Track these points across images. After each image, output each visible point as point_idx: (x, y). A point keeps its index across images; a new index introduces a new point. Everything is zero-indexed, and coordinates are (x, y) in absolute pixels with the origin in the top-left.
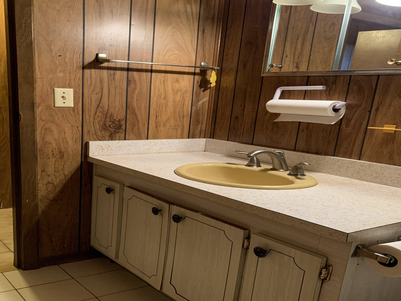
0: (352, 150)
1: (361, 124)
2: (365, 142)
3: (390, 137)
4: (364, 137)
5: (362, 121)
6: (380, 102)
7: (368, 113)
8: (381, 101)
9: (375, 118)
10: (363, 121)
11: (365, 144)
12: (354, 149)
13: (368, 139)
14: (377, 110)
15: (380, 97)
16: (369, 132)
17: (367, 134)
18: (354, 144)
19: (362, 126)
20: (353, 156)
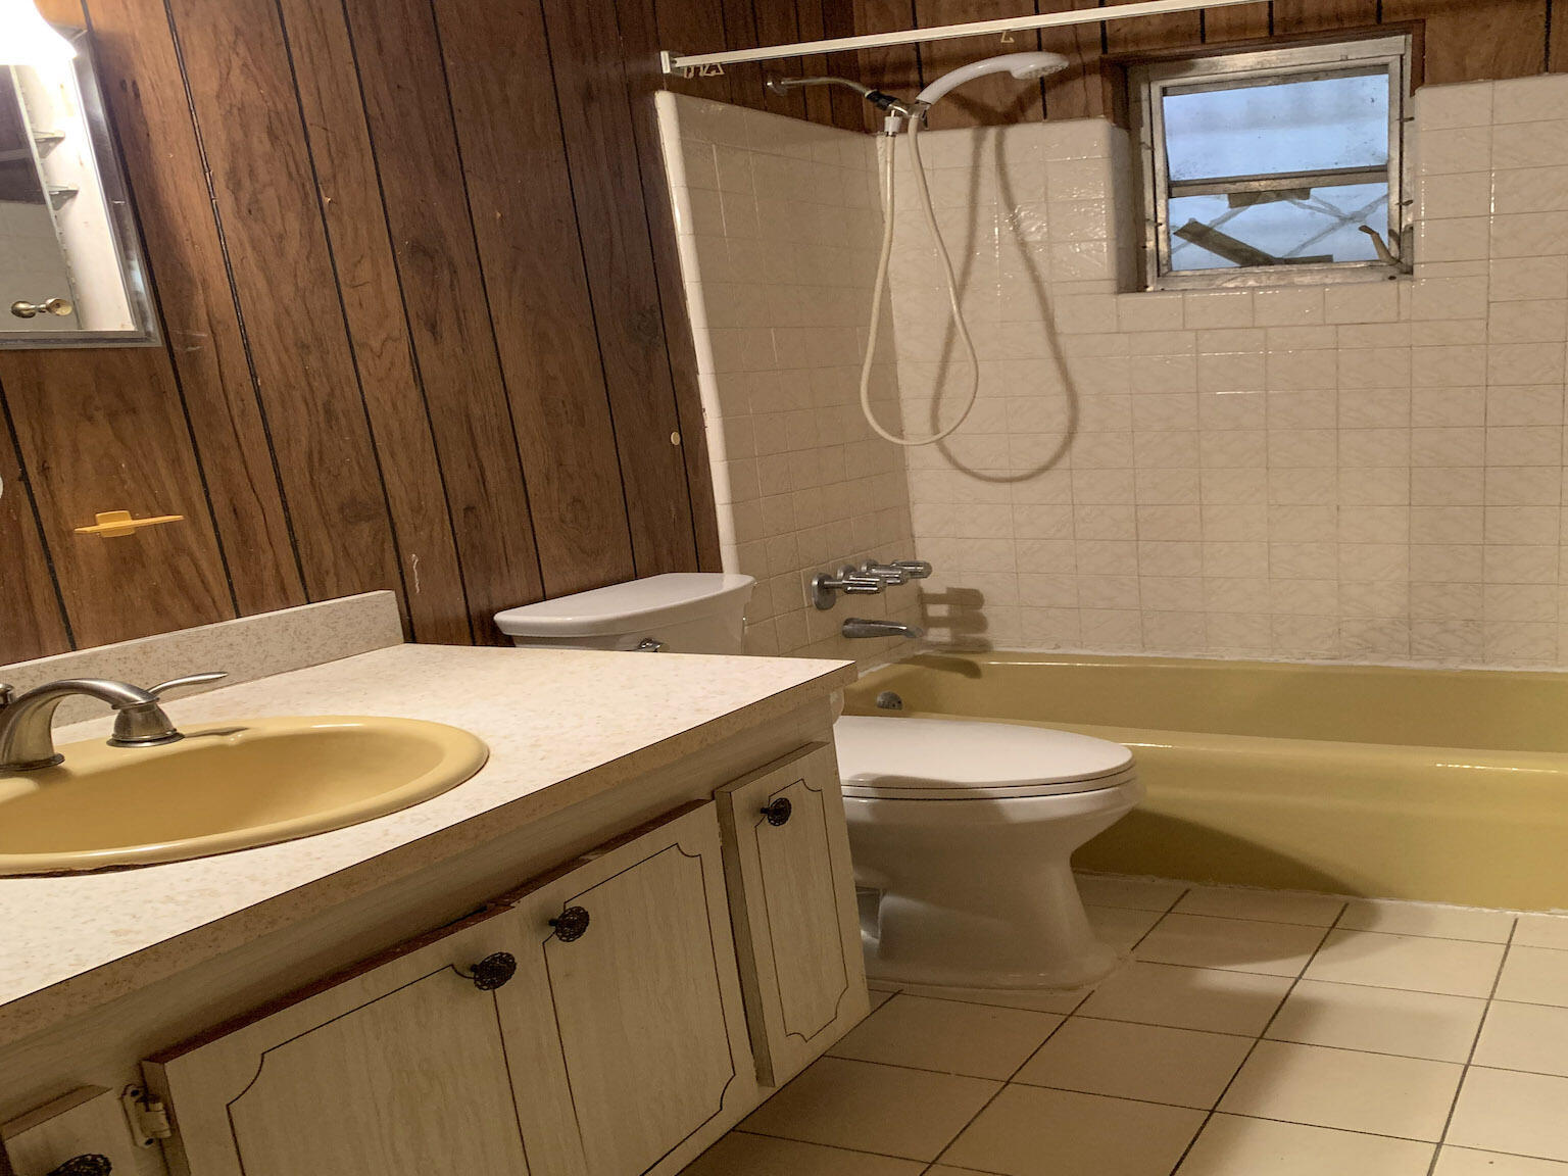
0: (34, 623)
1: (17, 527)
2: (62, 583)
3: (127, 550)
4: (52, 571)
5: (15, 519)
6: (39, 443)
7: (22, 486)
8: (43, 440)
9: (52, 498)
10: (19, 516)
11: (65, 593)
12: (40, 618)
13: (68, 573)
14: (44, 470)
15: (33, 429)
16: (58, 549)
17: (54, 557)
18: (29, 600)
19: (25, 531)
20: (48, 644)
